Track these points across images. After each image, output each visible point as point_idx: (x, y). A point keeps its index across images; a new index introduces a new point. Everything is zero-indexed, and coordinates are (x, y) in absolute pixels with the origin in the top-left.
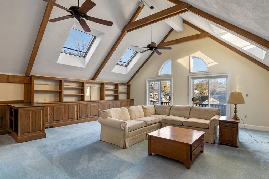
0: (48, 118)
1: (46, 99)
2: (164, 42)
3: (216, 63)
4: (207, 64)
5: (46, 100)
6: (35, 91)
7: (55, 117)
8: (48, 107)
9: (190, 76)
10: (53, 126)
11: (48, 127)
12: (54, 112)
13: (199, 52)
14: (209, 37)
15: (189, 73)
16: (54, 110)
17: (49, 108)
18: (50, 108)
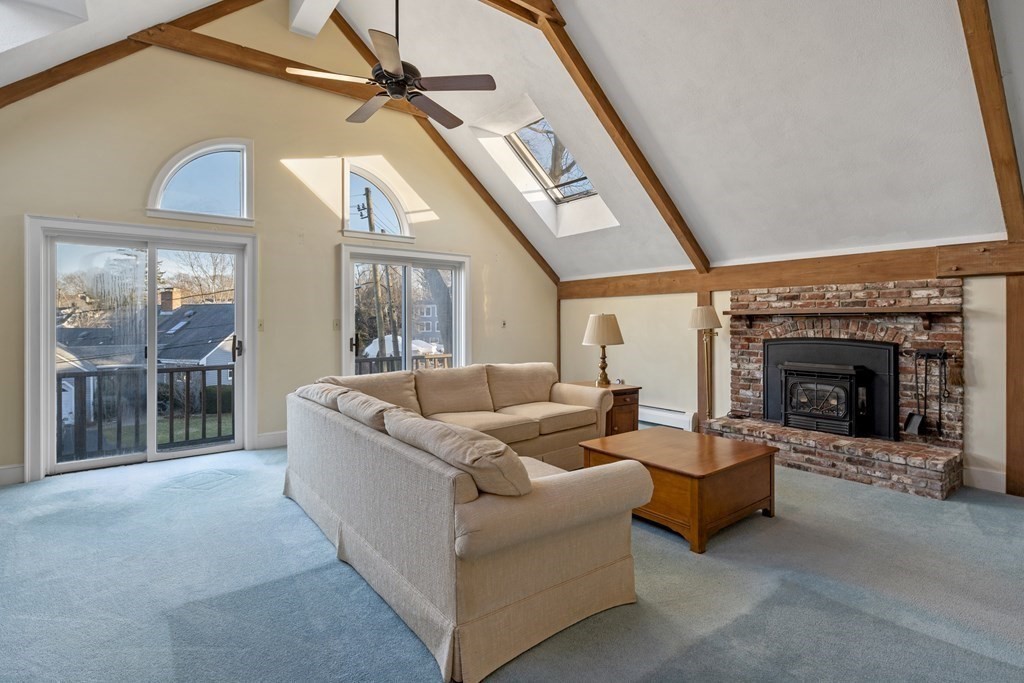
2: (196, 30)
3: (433, 216)
4: (408, 213)
9: (346, 245)
13: (381, 156)
14: (414, 116)
15: (342, 231)
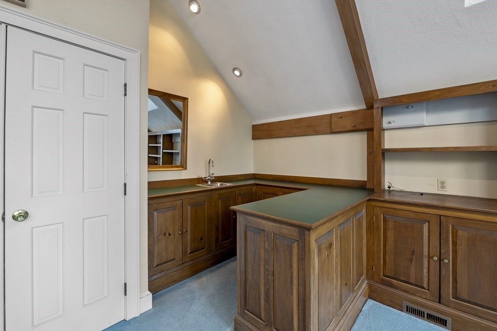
0: (425, 270)
1: (443, 183)
5: (443, 187)
6: (389, 150)
7: (463, 282)
8: (425, 221)
10: (449, 321)
11: (426, 311)
12: (455, 252)
16: (455, 244)
17: (426, 226)
18: (436, 229)
